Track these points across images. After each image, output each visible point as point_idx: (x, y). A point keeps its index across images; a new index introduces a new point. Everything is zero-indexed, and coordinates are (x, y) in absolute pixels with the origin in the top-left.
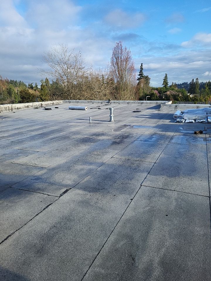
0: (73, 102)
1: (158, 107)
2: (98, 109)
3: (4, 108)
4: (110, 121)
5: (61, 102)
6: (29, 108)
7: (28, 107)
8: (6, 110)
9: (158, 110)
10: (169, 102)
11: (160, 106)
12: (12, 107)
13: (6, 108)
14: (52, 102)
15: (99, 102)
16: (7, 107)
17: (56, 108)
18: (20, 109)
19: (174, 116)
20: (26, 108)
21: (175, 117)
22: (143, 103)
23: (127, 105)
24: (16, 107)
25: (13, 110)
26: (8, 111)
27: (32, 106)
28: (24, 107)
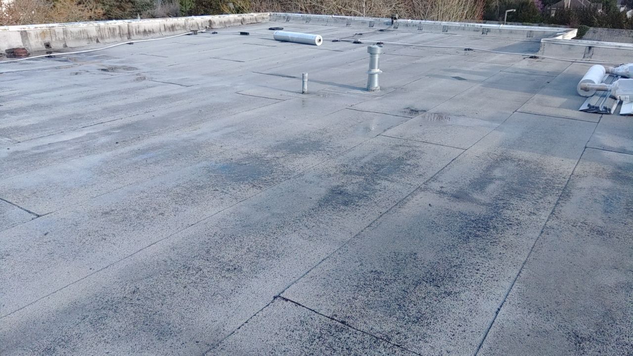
0: (295, 19)
1: (533, 48)
2: (355, 42)
3: (106, 31)
4: (367, 90)
5: (265, 16)
6: (175, 32)
7: (173, 28)
8: (114, 36)
9: (532, 57)
10: (567, 32)
11: (540, 42)
12: (130, 28)
13: (114, 29)
14: (240, 18)
15: (364, 23)
16: (117, 28)
17: (242, 33)
18: (152, 35)
19: (582, 84)
20: (168, 33)
21: (586, 89)
22: (488, 30)
23: (442, 35)
24: (142, 29)
25: (132, 37)
26: (118, 39)
27: (184, 27)
28: (163, 29)
